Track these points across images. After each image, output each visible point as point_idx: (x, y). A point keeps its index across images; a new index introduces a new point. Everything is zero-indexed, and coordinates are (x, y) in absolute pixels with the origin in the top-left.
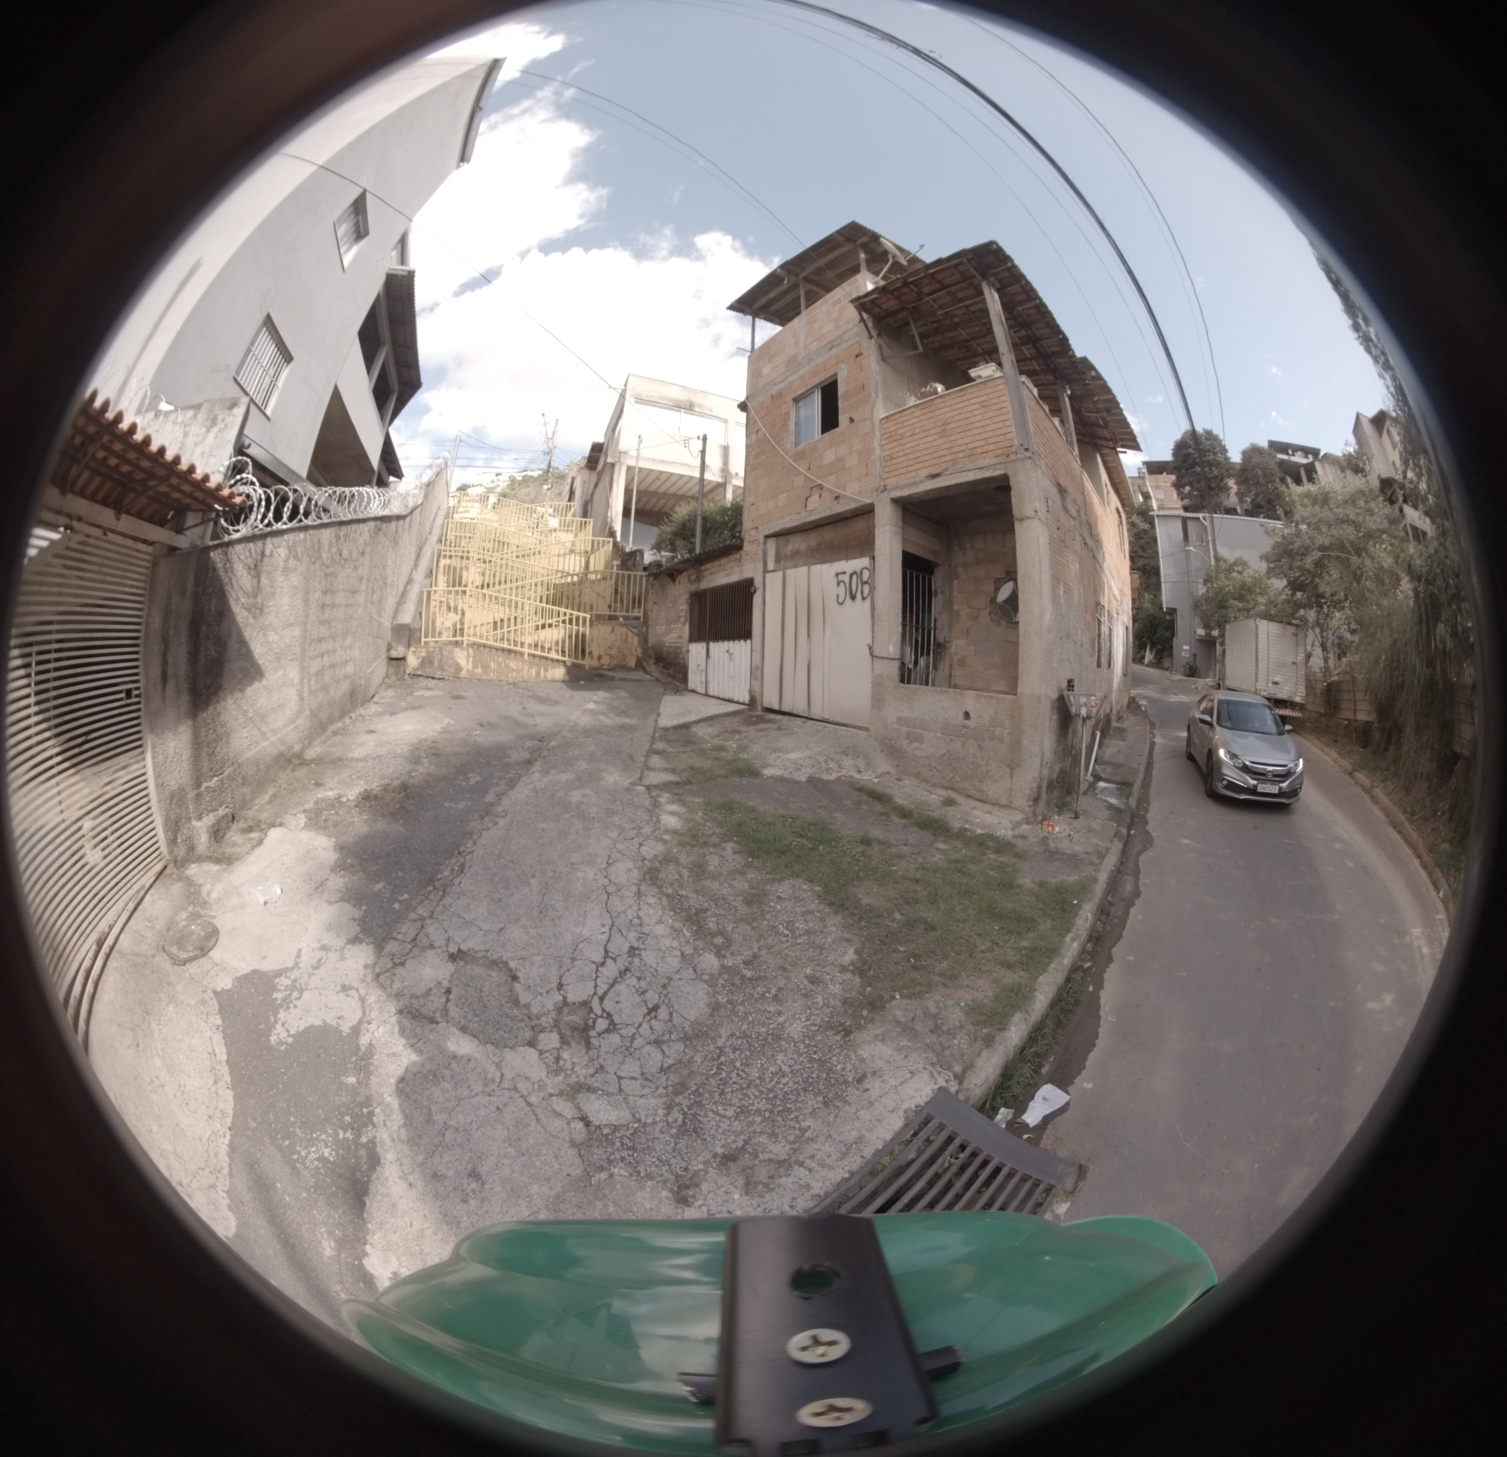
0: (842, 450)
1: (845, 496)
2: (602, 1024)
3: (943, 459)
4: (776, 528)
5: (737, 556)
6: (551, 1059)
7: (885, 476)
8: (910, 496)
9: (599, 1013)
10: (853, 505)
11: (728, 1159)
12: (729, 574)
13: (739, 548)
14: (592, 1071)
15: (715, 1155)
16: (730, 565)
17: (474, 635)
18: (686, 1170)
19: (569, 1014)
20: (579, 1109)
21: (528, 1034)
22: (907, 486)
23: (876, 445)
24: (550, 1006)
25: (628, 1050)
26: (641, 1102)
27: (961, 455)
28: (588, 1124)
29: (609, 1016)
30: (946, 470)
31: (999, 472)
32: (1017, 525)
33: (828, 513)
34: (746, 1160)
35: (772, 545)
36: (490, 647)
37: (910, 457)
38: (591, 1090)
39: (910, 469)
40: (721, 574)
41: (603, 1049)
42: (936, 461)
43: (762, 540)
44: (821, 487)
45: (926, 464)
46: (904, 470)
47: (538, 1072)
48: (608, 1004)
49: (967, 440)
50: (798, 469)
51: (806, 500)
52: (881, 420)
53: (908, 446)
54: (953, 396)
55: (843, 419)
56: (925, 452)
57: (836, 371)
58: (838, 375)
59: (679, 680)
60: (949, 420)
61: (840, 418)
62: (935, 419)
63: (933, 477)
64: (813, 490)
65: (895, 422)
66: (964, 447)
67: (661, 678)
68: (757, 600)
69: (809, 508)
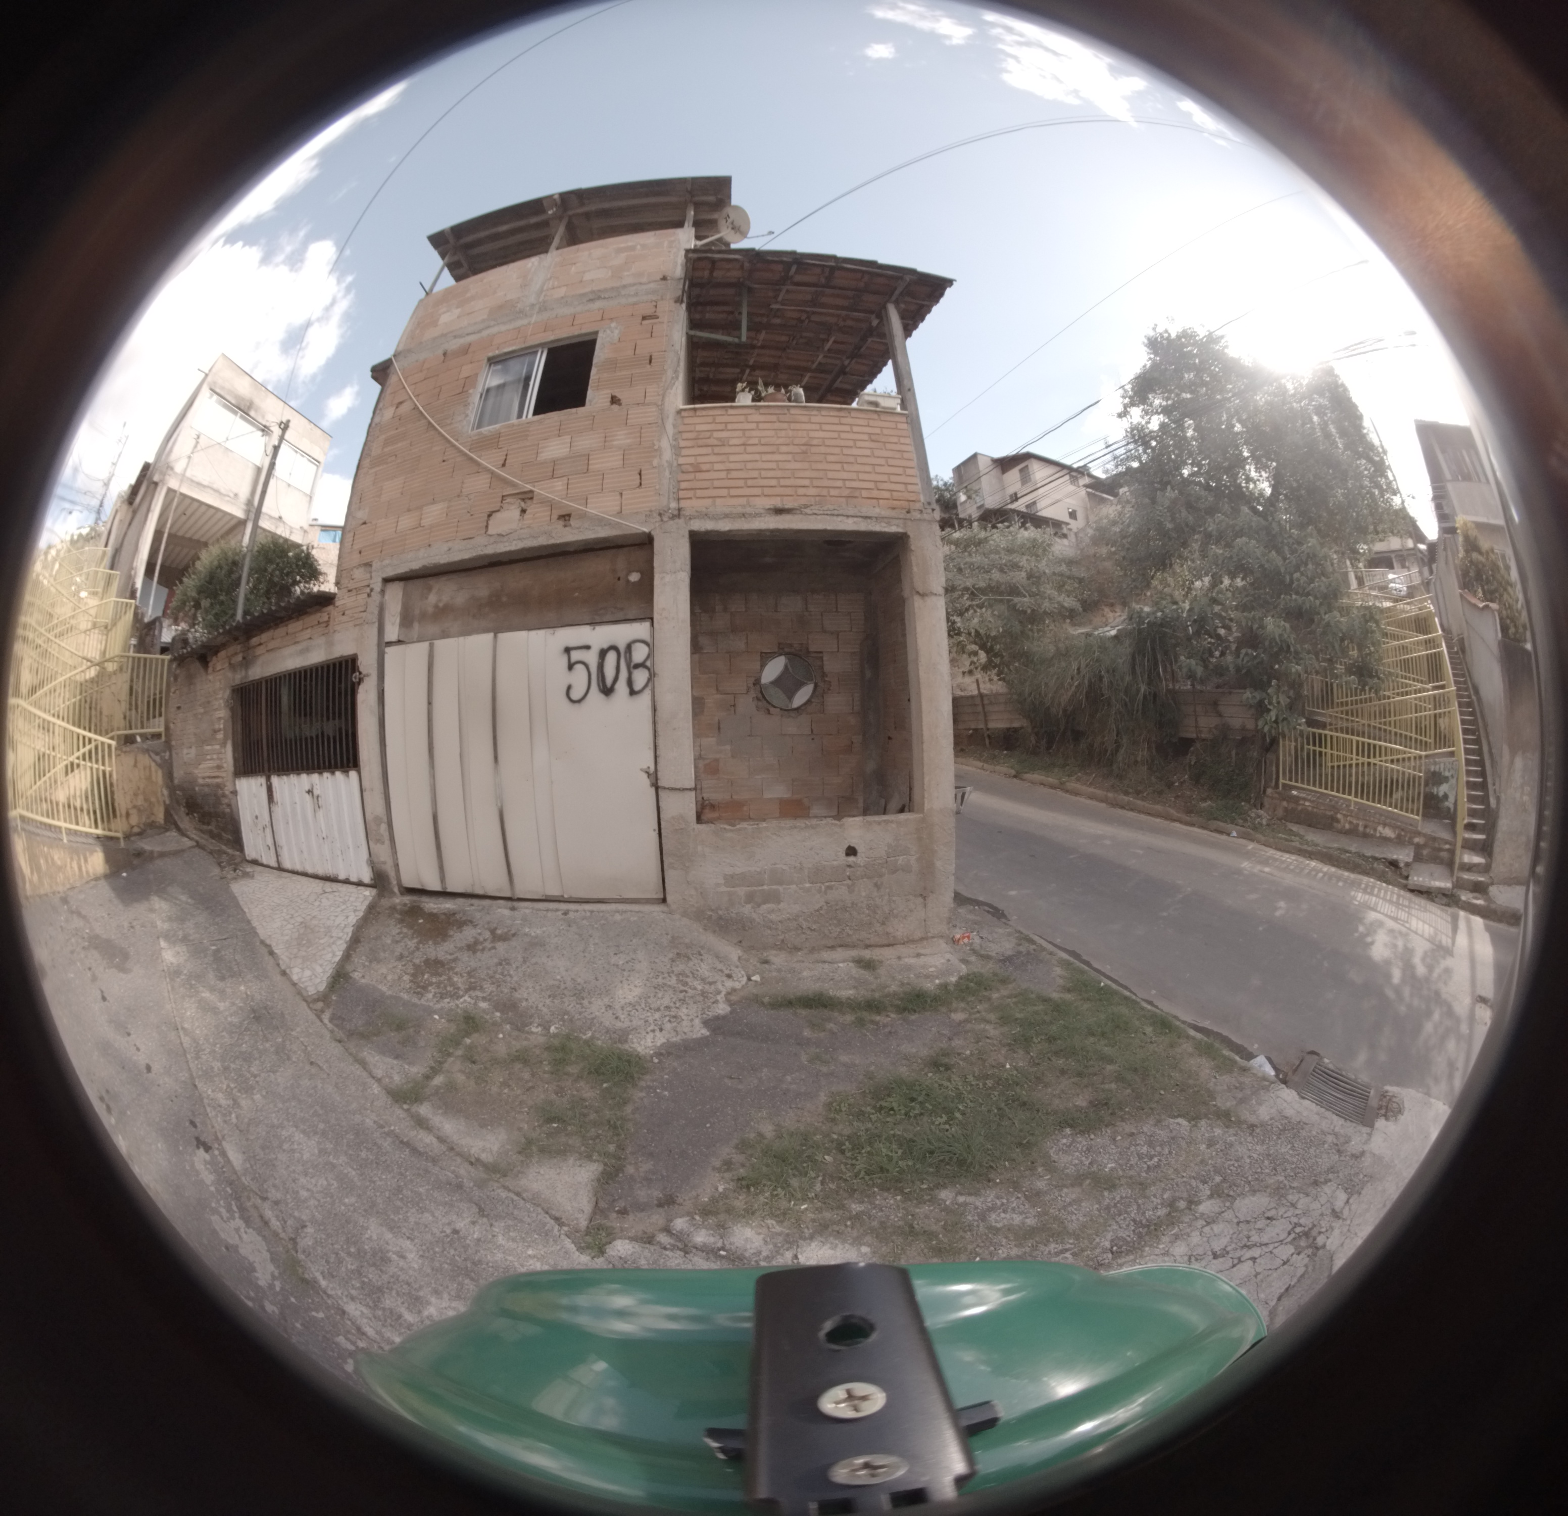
0: (589, 442)
1: (583, 516)
5: (319, 618)
7: (681, 494)
8: (730, 531)
10: (603, 533)
12: (306, 650)
16: (307, 633)
22: (727, 516)
23: (665, 444)
27: (833, 492)
31: (892, 529)
32: (918, 602)
33: (543, 541)
35: (395, 592)
37: (736, 474)
39: (732, 492)
40: (287, 651)
43: (377, 586)
45: (765, 491)
46: (723, 492)
49: (845, 475)
50: (478, 464)
51: (489, 516)
52: (679, 412)
53: (732, 458)
54: (824, 413)
55: (596, 396)
56: (764, 474)
57: (595, 329)
58: (600, 335)
59: (227, 843)
60: (815, 442)
61: (590, 393)
62: (790, 433)
63: (779, 511)
64: (508, 500)
65: (710, 419)
66: (839, 483)
67: (202, 842)
68: (366, 697)
69: (491, 532)
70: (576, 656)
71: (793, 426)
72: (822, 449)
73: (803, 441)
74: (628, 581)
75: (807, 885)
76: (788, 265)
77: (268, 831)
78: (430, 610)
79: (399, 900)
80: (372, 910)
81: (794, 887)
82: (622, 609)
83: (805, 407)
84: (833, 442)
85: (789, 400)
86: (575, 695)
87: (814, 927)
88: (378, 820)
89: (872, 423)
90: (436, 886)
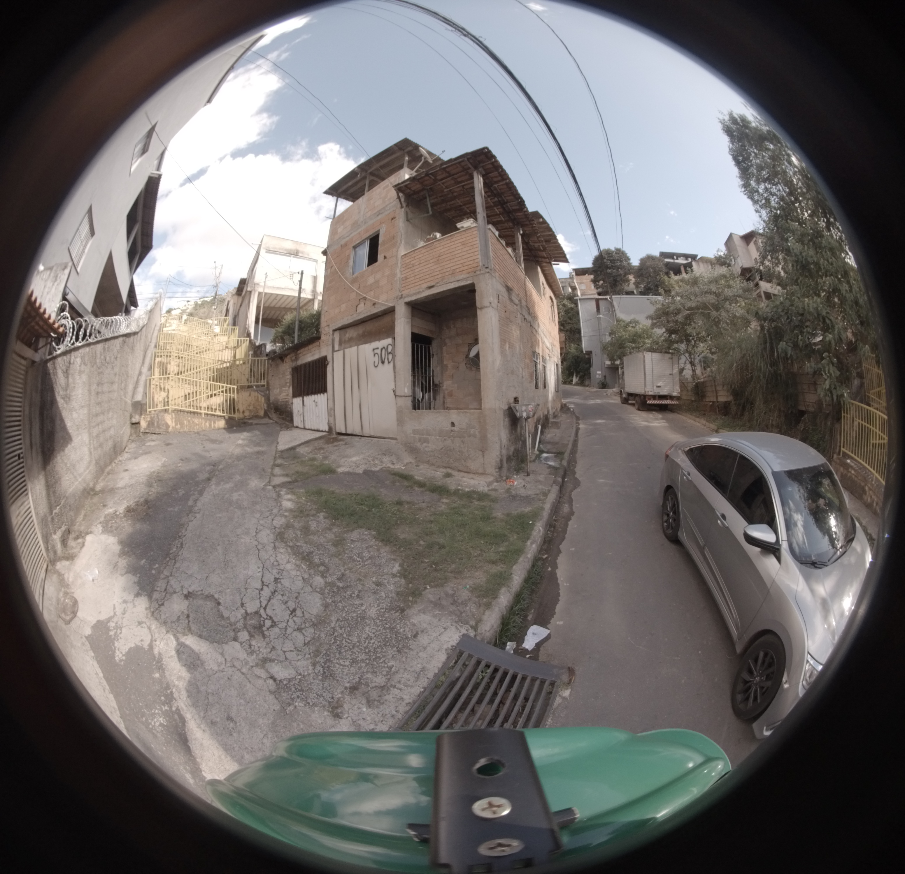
0: (379, 276)
1: (379, 303)
2: (268, 623)
3: (436, 277)
4: (339, 324)
5: (318, 343)
6: (247, 646)
7: (402, 289)
8: (416, 300)
9: (265, 617)
10: (383, 308)
11: (354, 689)
12: (313, 355)
13: (318, 338)
14: (269, 650)
15: (346, 688)
16: (314, 349)
17: (175, 405)
18: (333, 698)
19: (250, 619)
20: (268, 672)
21: (232, 634)
22: (415, 294)
23: (398, 271)
24: (239, 616)
25: (285, 636)
26: (299, 663)
27: (447, 274)
28: (275, 680)
29: (271, 618)
30: (438, 283)
31: (469, 282)
32: (479, 312)
33: (369, 314)
34: (363, 688)
36: (184, 411)
37: (416, 277)
38: (272, 661)
39: (416, 284)
40: (309, 355)
41: (272, 637)
42: (432, 278)
43: (331, 333)
44: (365, 298)
45: (426, 281)
46: (413, 285)
47: (243, 655)
48: (269, 611)
49: (451, 265)
50: (353, 289)
51: (357, 307)
52: (402, 257)
53: (416, 271)
54: (445, 240)
55: (380, 257)
56: (425, 274)
57: (378, 229)
59: (288, 421)
60: (441, 254)
61: (378, 256)
62: (434, 253)
63: (430, 288)
64: (361, 301)
65: (410, 257)
66: (449, 269)
68: (329, 369)
69: (358, 312)
70: (376, 351)
71: (435, 250)
72: (444, 257)
73: (438, 255)
75: (438, 437)
77: (302, 416)
78: (347, 339)
81: (433, 437)
84: (448, 252)
86: (376, 365)
88: (331, 409)
89: (463, 237)
90: (344, 432)
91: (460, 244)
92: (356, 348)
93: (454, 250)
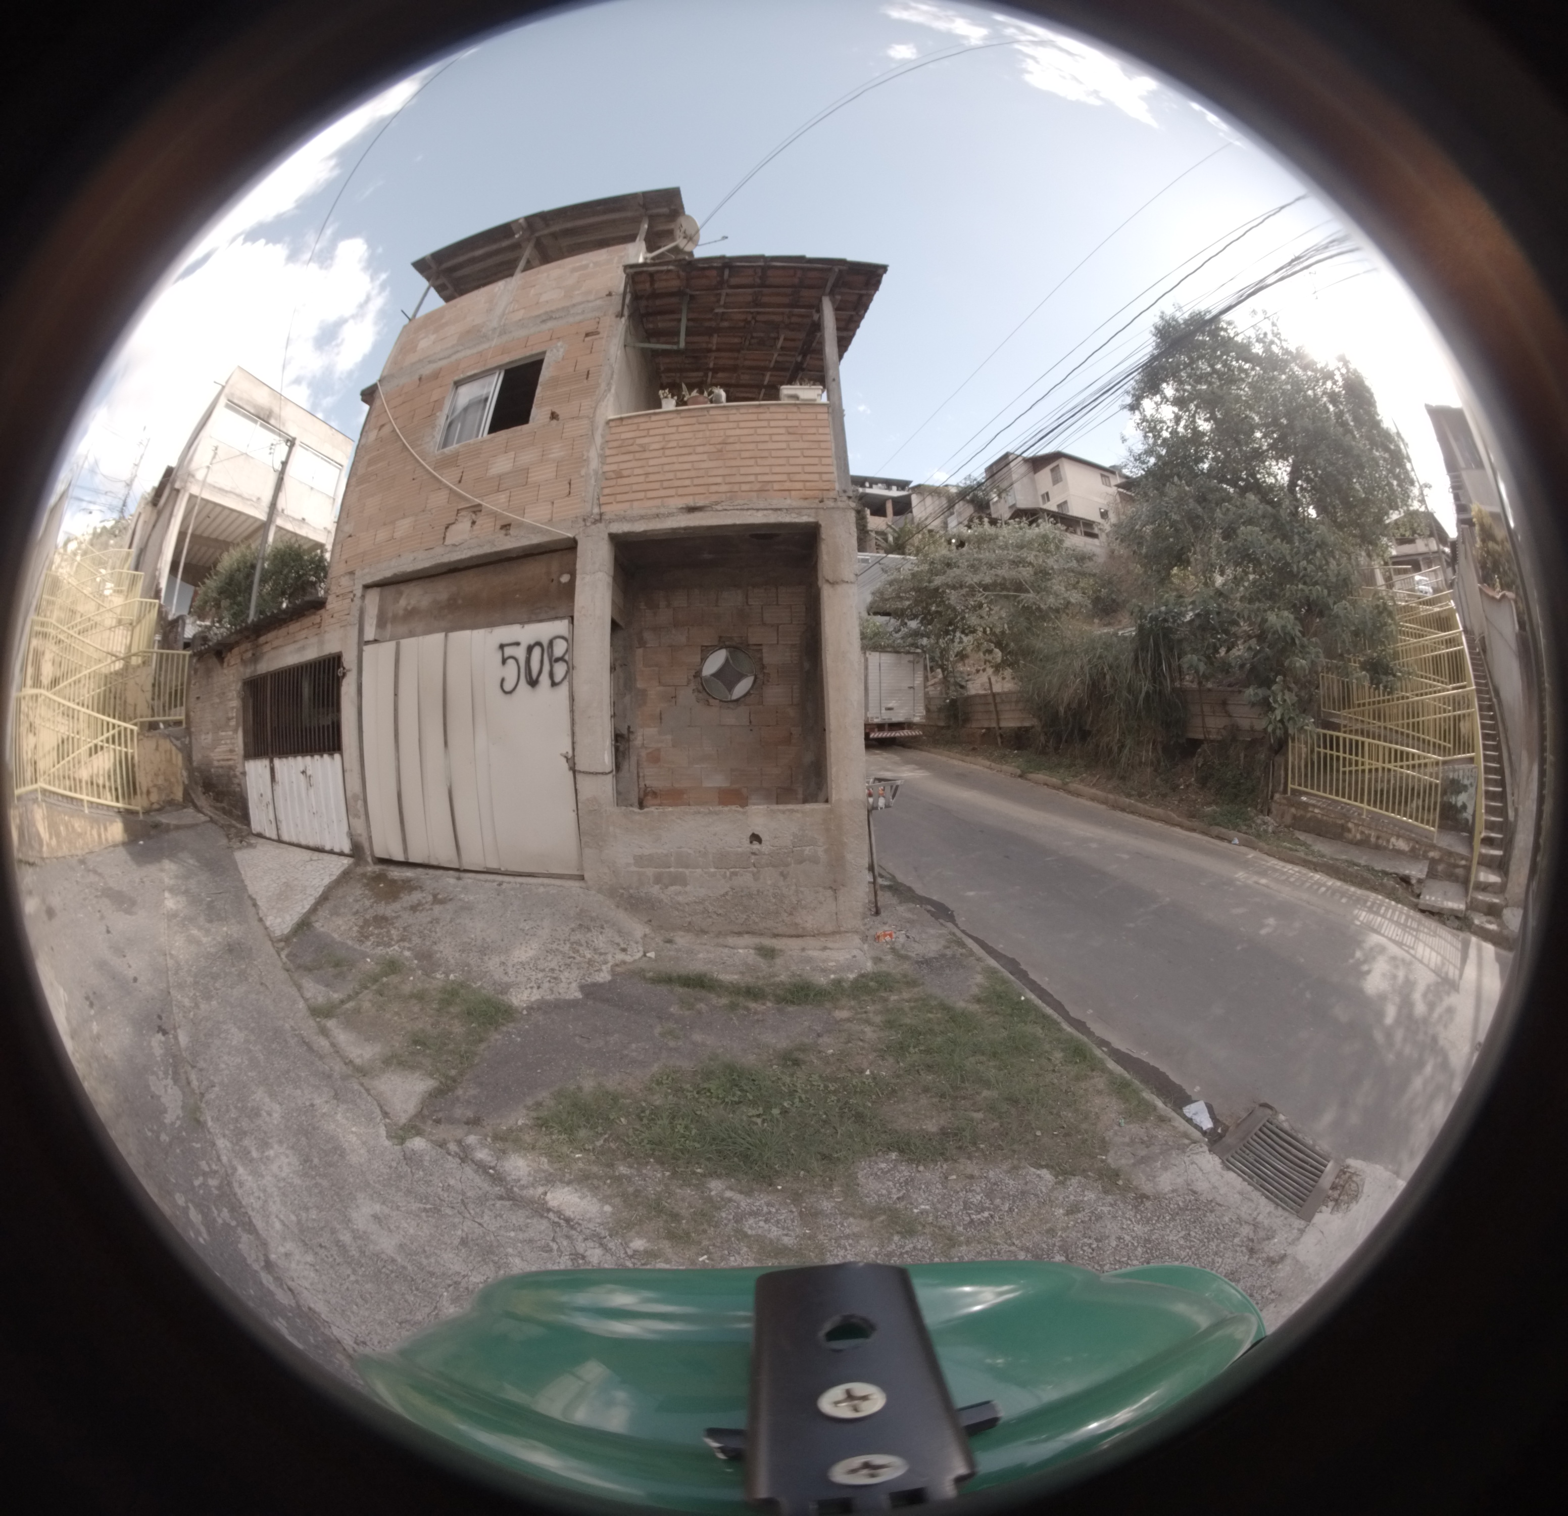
0: (528, 457)
1: (521, 525)
4: (386, 572)
5: (316, 619)
7: (603, 500)
8: (645, 533)
10: (538, 540)
12: (303, 648)
13: (320, 607)
16: (304, 633)
22: (642, 517)
23: (593, 455)
27: (745, 487)
30: (717, 503)
31: (804, 518)
32: (825, 589)
33: (487, 549)
35: (373, 597)
37: (652, 478)
39: (650, 494)
40: (290, 648)
42: (700, 489)
43: (359, 592)
46: (641, 495)
49: (757, 470)
50: (441, 482)
51: (447, 528)
52: (608, 422)
53: (651, 462)
54: (742, 411)
55: (539, 414)
56: (679, 475)
57: (543, 349)
58: (548, 354)
59: (237, 818)
60: (731, 440)
61: (534, 411)
62: (708, 433)
63: (691, 510)
64: (463, 513)
65: (634, 427)
66: (752, 478)
67: (216, 817)
68: (347, 688)
69: (448, 542)
70: (508, 651)
71: (711, 426)
72: (738, 447)
73: (720, 440)
74: (559, 582)
75: (712, 870)
76: (721, 270)
77: (271, 807)
78: (401, 612)
79: (372, 868)
80: (346, 876)
81: (699, 871)
82: (554, 608)
83: (724, 407)
84: (749, 439)
85: (711, 402)
86: (508, 686)
87: (720, 911)
88: (356, 797)
89: (790, 416)
90: (400, 857)
91: (782, 431)
92: (439, 637)
93: (767, 438)
